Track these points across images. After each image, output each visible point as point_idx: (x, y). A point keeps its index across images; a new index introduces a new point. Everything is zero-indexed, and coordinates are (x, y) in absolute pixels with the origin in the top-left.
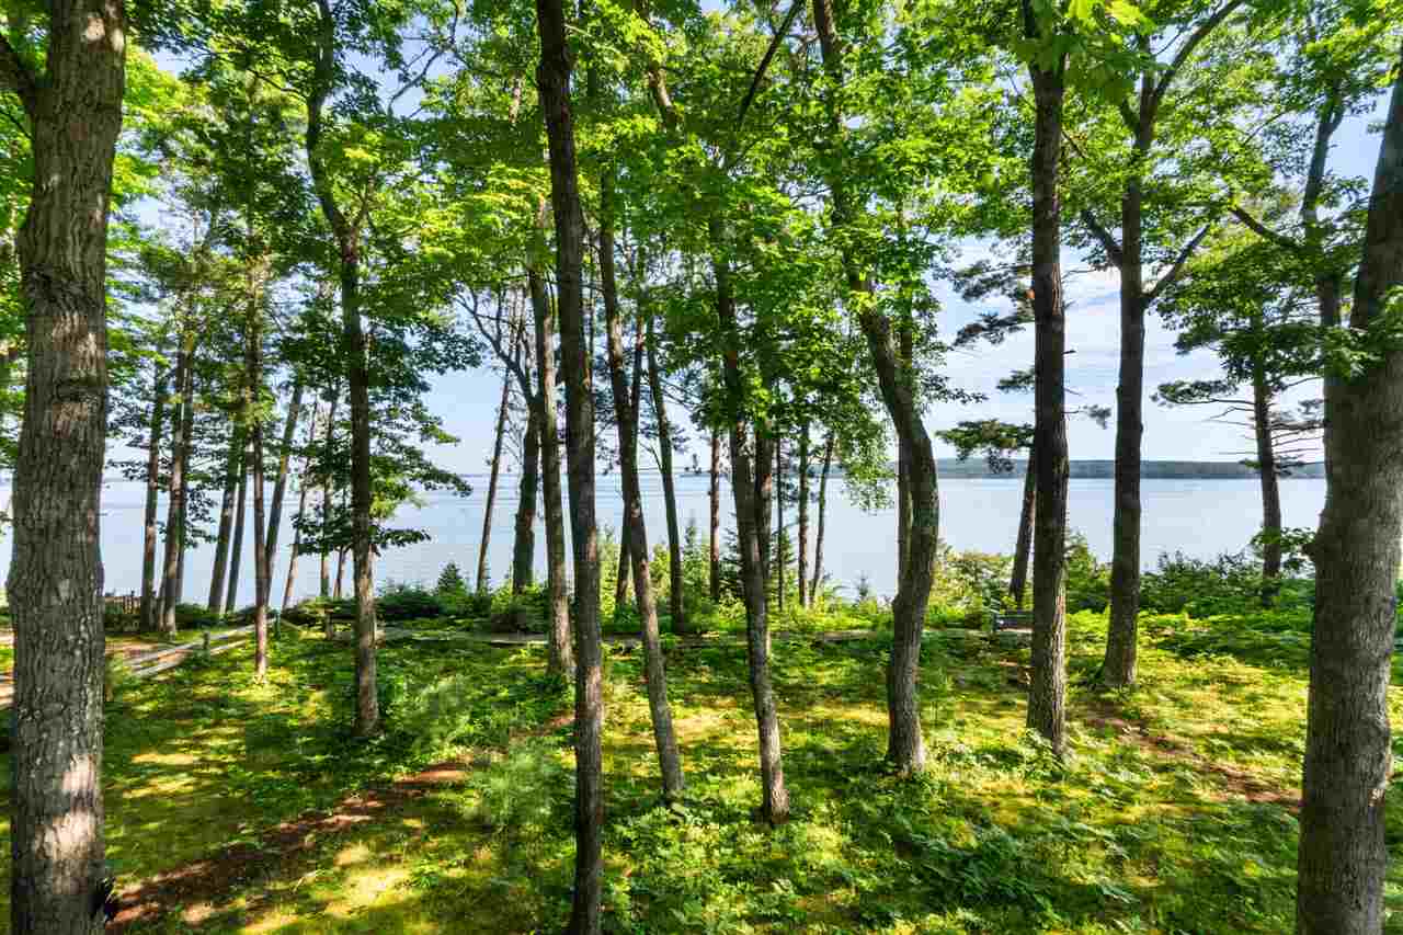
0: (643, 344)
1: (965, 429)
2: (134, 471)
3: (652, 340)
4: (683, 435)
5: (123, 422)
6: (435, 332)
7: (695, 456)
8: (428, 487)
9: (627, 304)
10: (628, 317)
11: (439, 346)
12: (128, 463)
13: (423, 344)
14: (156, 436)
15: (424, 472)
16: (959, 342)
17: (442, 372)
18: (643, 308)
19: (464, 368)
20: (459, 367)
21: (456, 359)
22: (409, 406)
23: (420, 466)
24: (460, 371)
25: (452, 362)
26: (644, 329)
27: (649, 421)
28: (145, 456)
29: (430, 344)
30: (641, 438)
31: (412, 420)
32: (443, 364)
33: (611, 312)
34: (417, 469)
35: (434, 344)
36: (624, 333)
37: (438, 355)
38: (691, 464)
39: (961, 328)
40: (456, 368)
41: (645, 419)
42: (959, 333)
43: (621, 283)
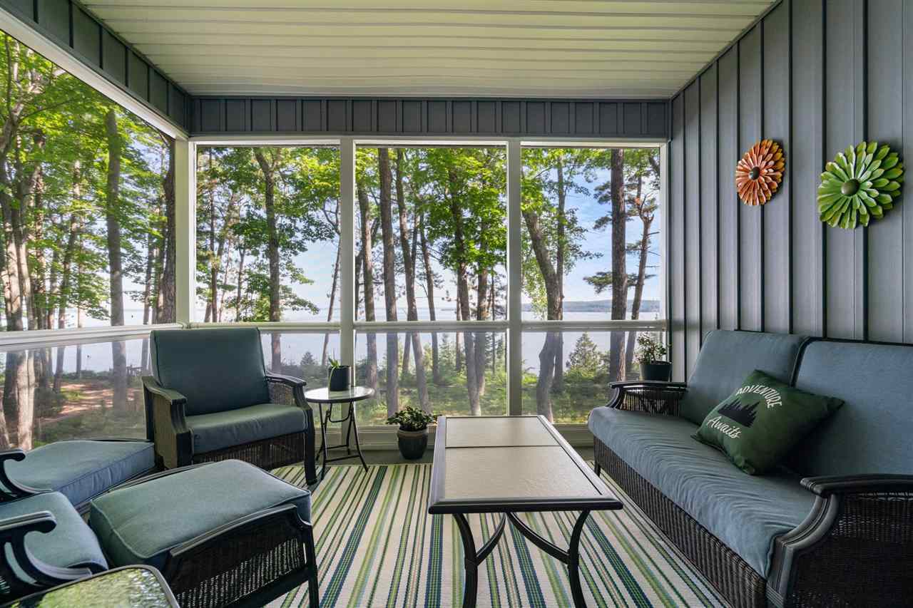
0: (417, 228)
1: (600, 276)
2: (136, 296)
3: (422, 226)
4: (441, 279)
5: (129, 269)
6: (311, 221)
7: (447, 292)
8: (294, 309)
9: (409, 205)
10: (409, 212)
11: (313, 228)
12: (134, 292)
13: (305, 227)
14: (148, 278)
15: (292, 300)
16: (596, 227)
17: (314, 241)
18: (418, 208)
19: (325, 239)
20: (323, 238)
21: (321, 234)
22: (285, 262)
23: (290, 296)
24: (323, 241)
25: (319, 236)
26: (418, 219)
27: (421, 271)
28: (143, 288)
29: (308, 227)
30: (416, 279)
31: (286, 270)
32: (315, 237)
33: (401, 208)
34: (288, 299)
35: (311, 227)
36: (408, 221)
37: (312, 233)
38: (445, 296)
39: (597, 219)
40: (322, 239)
41: (419, 268)
42: (597, 222)
43: (406, 194)
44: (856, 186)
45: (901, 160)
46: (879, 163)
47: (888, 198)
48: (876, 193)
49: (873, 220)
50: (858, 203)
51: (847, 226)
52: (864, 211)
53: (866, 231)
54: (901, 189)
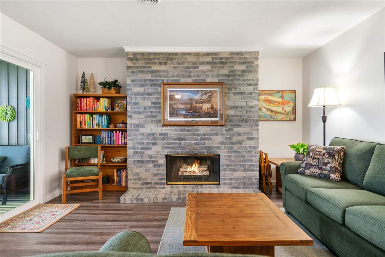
44: (7, 114)
45: (15, 111)
46: (11, 111)
47: (13, 118)
48: (11, 116)
49: (10, 121)
50: (7, 117)
51: (5, 121)
52: (8, 119)
53: (8, 123)
54: (15, 117)
